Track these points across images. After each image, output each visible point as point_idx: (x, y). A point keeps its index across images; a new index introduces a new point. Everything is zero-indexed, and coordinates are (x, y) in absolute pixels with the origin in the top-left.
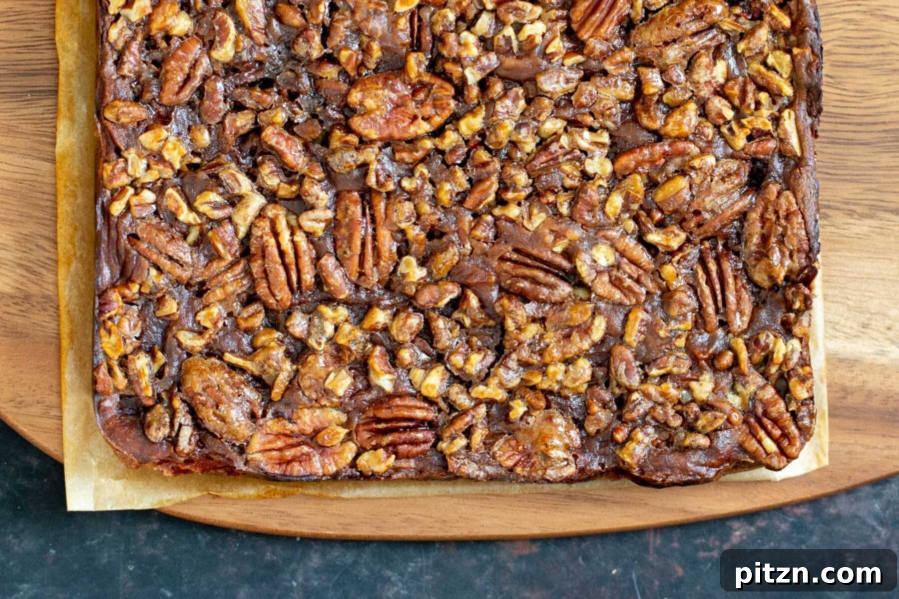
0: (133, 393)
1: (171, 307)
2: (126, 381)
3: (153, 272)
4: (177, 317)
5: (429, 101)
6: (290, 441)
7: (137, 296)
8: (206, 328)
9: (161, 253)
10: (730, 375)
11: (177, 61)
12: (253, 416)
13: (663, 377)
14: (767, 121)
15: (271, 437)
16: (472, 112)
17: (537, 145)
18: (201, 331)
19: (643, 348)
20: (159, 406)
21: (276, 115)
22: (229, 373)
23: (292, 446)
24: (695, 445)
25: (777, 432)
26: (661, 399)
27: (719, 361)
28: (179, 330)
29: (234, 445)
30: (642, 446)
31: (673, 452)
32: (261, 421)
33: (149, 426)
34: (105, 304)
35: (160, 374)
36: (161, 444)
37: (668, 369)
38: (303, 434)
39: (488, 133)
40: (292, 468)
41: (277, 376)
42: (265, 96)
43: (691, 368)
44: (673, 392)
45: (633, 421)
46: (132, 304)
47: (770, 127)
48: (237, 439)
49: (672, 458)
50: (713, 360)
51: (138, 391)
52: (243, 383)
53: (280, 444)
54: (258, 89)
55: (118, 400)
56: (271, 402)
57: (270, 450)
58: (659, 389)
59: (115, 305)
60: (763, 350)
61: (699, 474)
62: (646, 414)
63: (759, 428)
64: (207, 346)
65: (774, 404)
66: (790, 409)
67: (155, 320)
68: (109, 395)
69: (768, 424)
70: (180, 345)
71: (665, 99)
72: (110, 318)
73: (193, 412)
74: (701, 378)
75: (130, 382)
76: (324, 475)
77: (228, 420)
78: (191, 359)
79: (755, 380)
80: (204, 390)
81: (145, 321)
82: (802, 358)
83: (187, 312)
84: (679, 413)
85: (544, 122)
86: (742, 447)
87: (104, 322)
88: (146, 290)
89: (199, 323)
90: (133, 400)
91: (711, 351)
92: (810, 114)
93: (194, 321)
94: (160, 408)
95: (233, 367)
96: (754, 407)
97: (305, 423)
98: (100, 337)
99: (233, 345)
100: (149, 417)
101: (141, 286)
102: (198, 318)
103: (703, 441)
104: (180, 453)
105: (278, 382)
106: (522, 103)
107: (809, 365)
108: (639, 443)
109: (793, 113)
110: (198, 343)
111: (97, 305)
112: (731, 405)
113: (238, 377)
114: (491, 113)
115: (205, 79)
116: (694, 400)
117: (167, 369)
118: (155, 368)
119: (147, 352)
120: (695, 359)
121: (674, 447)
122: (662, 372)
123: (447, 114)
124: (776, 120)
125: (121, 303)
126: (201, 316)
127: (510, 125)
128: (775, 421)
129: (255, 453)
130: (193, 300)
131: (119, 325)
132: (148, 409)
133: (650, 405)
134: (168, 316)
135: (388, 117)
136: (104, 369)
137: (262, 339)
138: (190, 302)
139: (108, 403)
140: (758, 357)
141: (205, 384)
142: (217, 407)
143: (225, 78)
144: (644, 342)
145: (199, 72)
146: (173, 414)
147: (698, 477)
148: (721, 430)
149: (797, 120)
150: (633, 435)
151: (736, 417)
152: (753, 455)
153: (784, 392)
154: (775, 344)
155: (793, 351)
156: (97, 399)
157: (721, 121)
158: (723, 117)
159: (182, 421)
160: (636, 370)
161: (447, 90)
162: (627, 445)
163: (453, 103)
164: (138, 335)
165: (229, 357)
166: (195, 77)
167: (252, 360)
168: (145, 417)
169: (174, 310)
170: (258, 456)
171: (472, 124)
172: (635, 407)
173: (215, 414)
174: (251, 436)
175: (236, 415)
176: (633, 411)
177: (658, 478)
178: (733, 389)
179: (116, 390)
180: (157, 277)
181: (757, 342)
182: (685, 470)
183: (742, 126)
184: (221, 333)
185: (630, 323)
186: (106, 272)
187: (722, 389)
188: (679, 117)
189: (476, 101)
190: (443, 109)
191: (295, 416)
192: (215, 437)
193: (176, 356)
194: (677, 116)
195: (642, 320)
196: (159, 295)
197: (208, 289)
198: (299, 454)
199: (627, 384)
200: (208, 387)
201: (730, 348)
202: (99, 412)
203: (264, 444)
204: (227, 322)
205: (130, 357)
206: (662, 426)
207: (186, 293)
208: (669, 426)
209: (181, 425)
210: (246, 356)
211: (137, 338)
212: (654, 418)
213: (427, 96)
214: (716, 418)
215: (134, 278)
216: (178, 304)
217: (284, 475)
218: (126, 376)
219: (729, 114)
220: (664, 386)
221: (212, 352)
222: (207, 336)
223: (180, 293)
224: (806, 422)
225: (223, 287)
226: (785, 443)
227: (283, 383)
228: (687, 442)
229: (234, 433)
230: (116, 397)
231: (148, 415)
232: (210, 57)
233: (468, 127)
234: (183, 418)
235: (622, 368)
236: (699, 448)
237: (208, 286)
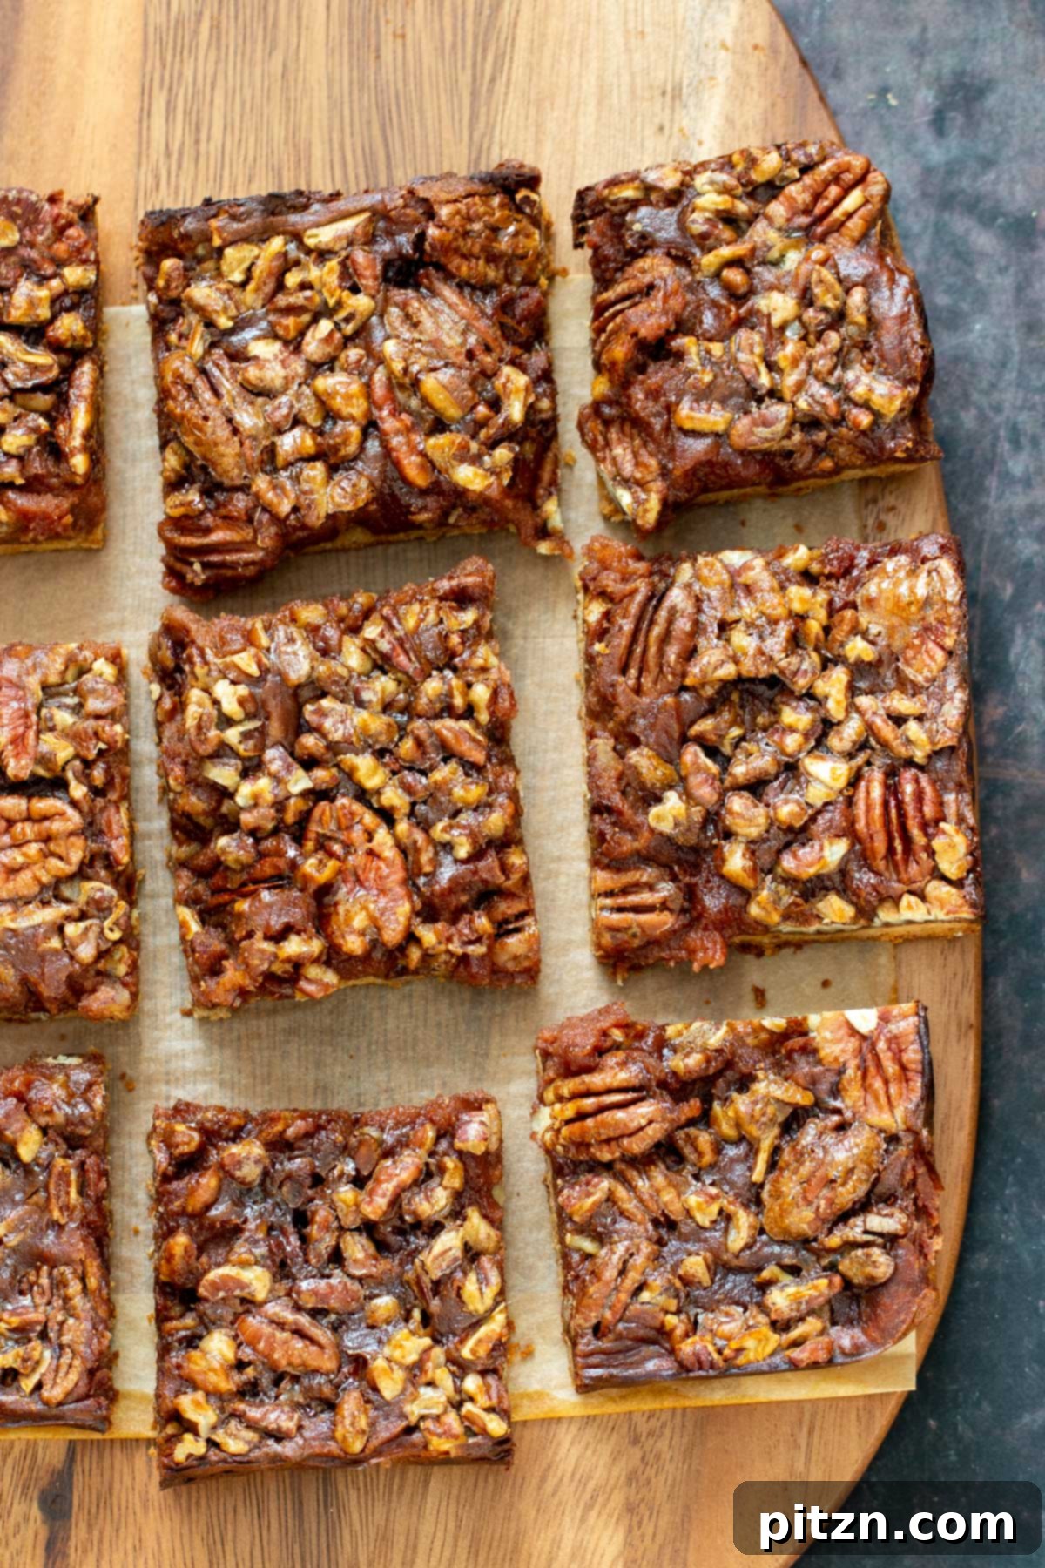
0: (827, 1308)
1: (695, 1265)
2: (810, 1319)
3: (645, 1296)
4: (708, 1255)
5: (342, 836)
6: (872, 1070)
7: (683, 1316)
8: (721, 1212)
9: (616, 1289)
10: (757, 269)
11: (273, 1350)
12: (842, 1127)
13: (771, 367)
14: (326, 269)
15: (870, 1099)
16: (350, 774)
17: (385, 673)
18: (726, 1218)
19: (733, 401)
20: (841, 1268)
21: (344, 1202)
22: (782, 1170)
23: (879, 1064)
24: (863, 308)
25: (834, 191)
26: (803, 366)
27: (737, 287)
28: (727, 1250)
29: (886, 1151)
30: (875, 385)
31: (878, 339)
32: (848, 1115)
33: (872, 1278)
34: (700, 1362)
35: (794, 1271)
36: (895, 1257)
37: (757, 360)
38: (860, 1051)
39: (378, 747)
40: (914, 1062)
41: (778, 1100)
42: (318, 1218)
43: (752, 328)
44: (790, 349)
45: (838, 402)
46: (696, 1323)
47: (334, 264)
48: (878, 1148)
49: (888, 339)
50: (737, 297)
51: (821, 1300)
52: (794, 1148)
53: (878, 1084)
54: (308, 1229)
55: (838, 1328)
56: (818, 1103)
57: (889, 1098)
58: (787, 370)
59: (698, 1347)
60: (715, 227)
61: (906, 296)
62: (826, 384)
63: (830, 219)
64: (746, 1206)
65: (791, 199)
66: (797, 175)
67: (716, 1287)
68: (832, 1342)
69: (823, 204)
70: (748, 1246)
71: (317, 424)
72: (720, 1352)
73: (844, 1217)
74: (765, 310)
75: (811, 1312)
76: (917, 1014)
77: (850, 1165)
78: (767, 1228)
79: (762, 233)
80: (809, 1203)
81: (719, 1302)
82: (721, 169)
83: (700, 1240)
84: (819, 337)
85: (350, 670)
86: (860, 240)
87: (726, 1360)
88: (673, 1304)
89: (714, 1222)
90: (836, 1306)
91: (724, 302)
92: (306, 207)
93: (712, 1228)
94: (845, 1265)
95: (772, 1165)
96: (799, 229)
97: (843, 1051)
98: (750, 1362)
99: (739, 1169)
100: (858, 1279)
101: (667, 1312)
102: (707, 1224)
103: (857, 296)
104: (907, 1229)
105: (786, 1097)
106: (326, 703)
107: (730, 157)
108: (871, 390)
109: (309, 232)
110: (744, 1221)
111: (702, 1373)
112: (800, 264)
113: (787, 1155)
114: (348, 745)
115: (298, 1308)
116: (799, 318)
117: (787, 1261)
118: (786, 1278)
119: (764, 1293)
120: (739, 323)
121: (871, 339)
122: (763, 369)
123: (357, 807)
124: (322, 255)
125: (697, 1338)
126: (703, 1220)
127: (361, 716)
128: (817, 197)
129: (895, 1119)
130: (680, 1234)
131: (729, 1339)
132: (847, 1284)
133: (811, 380)
134: (708, 1268)
135: (375, 892)
136: (797, 1354)
137: (727, 1129)
138: (685, 1238)
139: (846, 1343)
140: (727, 234)
141: (801, 1202)
142: (833, 1181)
143: (295, 1280)
144: (723, 402)
145: (289, 1316)
146: (852, 1245)
147: (910, 298)
148: (838, 273)
149: (318, 225)
150: (860, 401)
151: (818, 253)
152: (870, 224)
153: (773, 188)
154: (704, 210)
155: (712, 183)
156: (839, 1359)
157: (338, 335)
158: (331, 334)
159: (859, 1230)
160: (764, 411)
161: (323, 813)
162: (876, 407)
163: (342, 801)
164: (740, 1309)
165: (757, 1176)
166: (296, 1323)
167: (759, 1140)
168: (860, 1286)
169: (699, 1259)
170: (899, 1113)
171: (366, 769)
172: (818, 402)
173: (844, 1184)
174: (871, 1127)
175: (843, 1152)
176: (824, 405)
177: (917, 355)
178: (776, 263)
179: (823, 1332)
180: (652, 1290)
181: (704, 236)
182: (903, 318)
183: (340, 304)
184: (726, 1188)
185: (698, 426)
186: (651, 1366)
187: (778, 279)
188: (339, 399)
189: (334, 771)
190: (352, 814)
191: (835, 1066)
192: (877, 1180)
193: (766, 1250)
194: (338, 403)
195: (691, 409)
196: (678, 1284)
197: (663, 1214)
198: (889, 1054)
199: (784, 422)
200: (805, 1198)
201: (717, 275)
202: (859, 1354)
203: (880, 1108)
204: (708, 1181)
205: (774, 1316)
206: (842, 358)
207: (674, 1244)
208: (841, 350)
209: (866, 1232)
210: (753, 1150)
211: (746, 1309)
212: (831, 372)
213: (336, 840)
214: (821, 281)
215: (657, 1324)
216: (690, 1254)
217: (923, 1073)
218: (801, 1319)
219: (325, 326)
220: (783, 364)
221: (753, 1198)
222: (732, 1208)
223: (675, 1253)
224: (813, 150)
225: (658, 1192)
226: (848, 177)
227: (787, 1090)
228: (861, 319)
229: (870, 1151)
230: (834, 1331)
231: (856, 1281)
232: (265, 1302)
233: (374, 773)
234: (854, 1230)
235: (762, 432)
236: (867, 301)
237: (658, 1214)
